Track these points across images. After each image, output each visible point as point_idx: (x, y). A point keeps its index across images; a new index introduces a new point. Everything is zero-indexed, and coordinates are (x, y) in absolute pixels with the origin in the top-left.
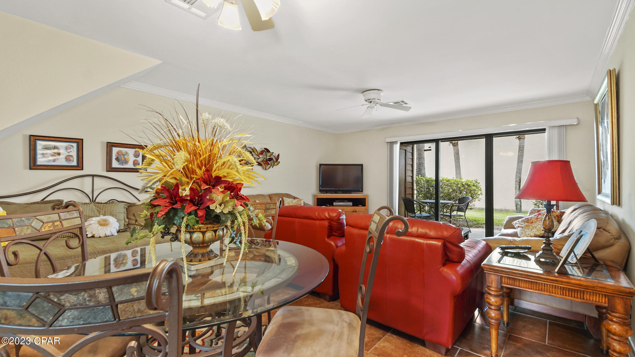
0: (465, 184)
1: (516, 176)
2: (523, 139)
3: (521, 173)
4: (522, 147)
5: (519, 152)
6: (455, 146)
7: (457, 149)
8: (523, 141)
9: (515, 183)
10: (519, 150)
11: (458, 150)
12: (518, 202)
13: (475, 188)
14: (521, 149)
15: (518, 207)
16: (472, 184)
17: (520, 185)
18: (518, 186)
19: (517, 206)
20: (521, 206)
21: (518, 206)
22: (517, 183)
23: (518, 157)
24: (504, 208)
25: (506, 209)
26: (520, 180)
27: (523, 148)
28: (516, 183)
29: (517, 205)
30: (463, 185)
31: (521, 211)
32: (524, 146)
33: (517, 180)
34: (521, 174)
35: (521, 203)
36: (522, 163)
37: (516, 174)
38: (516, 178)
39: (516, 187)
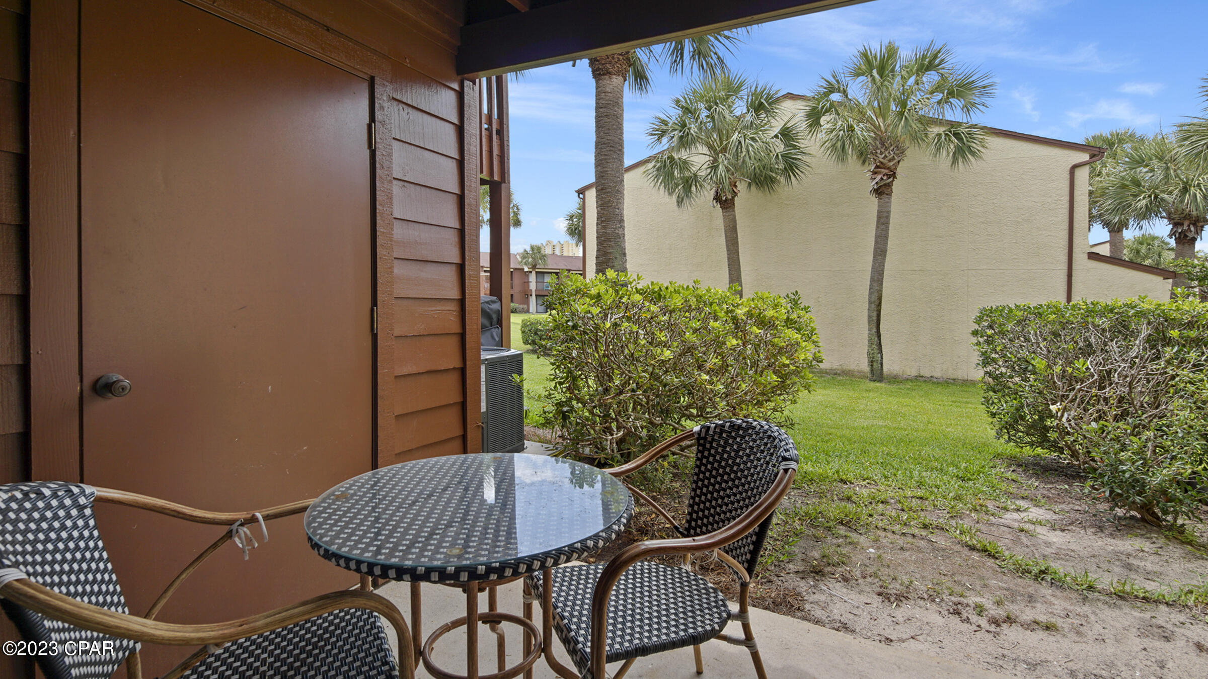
0: (749, 315)
1: (870, 289)
2: (887, 194)
3: (882, 282)
4: (885, 214)
5: (877, 227)
6: (727, 208)
7: (731, 217)
8: (887, 200)
9: (867, 308)
10: (878, 222)
11: (734, 221)
12: (875, 355)
13: (792, 335)
14: (882, 220)
15: (874, 367)
16: (782, 313)
17: (880, 312)
18: (875, 314)
19: (872, 365)
20: (882, 364)
21: (875, 364)
22: (873, 306)
23: (876, 242)
24: (840, 368)
25: (844, 368)
26: (880, 298)
27: (888, 217)
28: (870, 307)
29: (872, 362)
30: (735, 320)
31: (882, 377)
32: (889, 212)
33: (873, 300)
34: (881, 284)
35: (882, 358)
36: (885, 256)
37: (871, 285)
38: (870, 294)
39: (870, 317)
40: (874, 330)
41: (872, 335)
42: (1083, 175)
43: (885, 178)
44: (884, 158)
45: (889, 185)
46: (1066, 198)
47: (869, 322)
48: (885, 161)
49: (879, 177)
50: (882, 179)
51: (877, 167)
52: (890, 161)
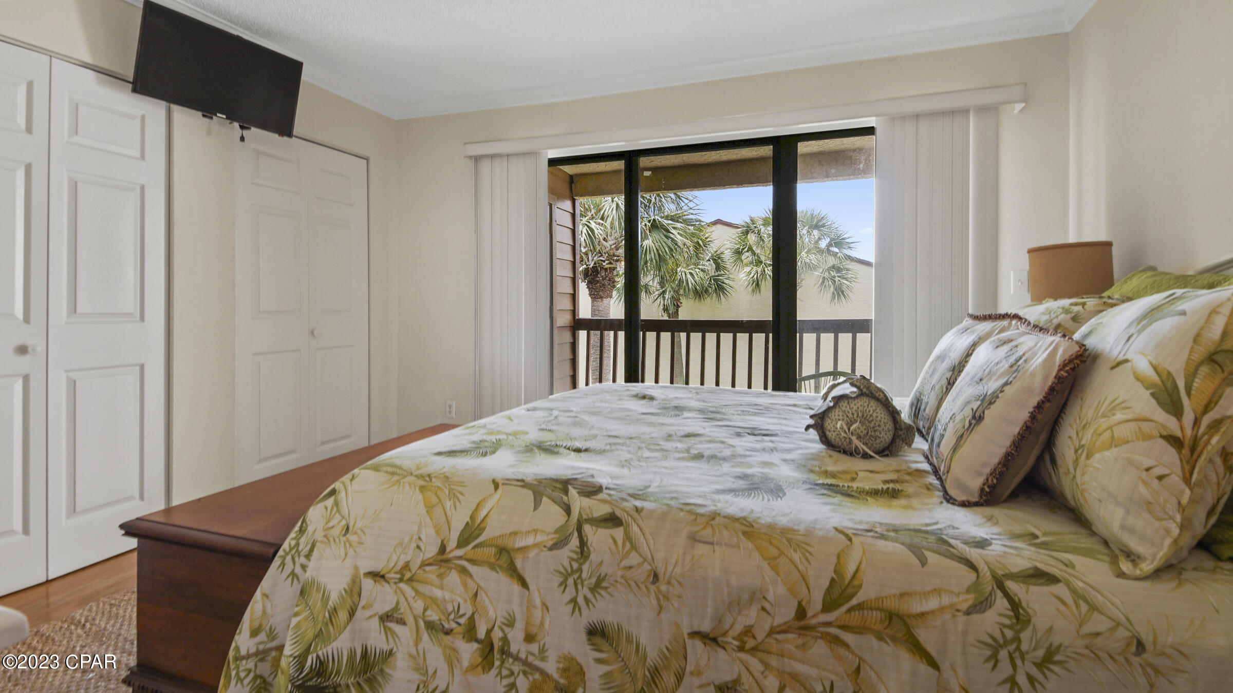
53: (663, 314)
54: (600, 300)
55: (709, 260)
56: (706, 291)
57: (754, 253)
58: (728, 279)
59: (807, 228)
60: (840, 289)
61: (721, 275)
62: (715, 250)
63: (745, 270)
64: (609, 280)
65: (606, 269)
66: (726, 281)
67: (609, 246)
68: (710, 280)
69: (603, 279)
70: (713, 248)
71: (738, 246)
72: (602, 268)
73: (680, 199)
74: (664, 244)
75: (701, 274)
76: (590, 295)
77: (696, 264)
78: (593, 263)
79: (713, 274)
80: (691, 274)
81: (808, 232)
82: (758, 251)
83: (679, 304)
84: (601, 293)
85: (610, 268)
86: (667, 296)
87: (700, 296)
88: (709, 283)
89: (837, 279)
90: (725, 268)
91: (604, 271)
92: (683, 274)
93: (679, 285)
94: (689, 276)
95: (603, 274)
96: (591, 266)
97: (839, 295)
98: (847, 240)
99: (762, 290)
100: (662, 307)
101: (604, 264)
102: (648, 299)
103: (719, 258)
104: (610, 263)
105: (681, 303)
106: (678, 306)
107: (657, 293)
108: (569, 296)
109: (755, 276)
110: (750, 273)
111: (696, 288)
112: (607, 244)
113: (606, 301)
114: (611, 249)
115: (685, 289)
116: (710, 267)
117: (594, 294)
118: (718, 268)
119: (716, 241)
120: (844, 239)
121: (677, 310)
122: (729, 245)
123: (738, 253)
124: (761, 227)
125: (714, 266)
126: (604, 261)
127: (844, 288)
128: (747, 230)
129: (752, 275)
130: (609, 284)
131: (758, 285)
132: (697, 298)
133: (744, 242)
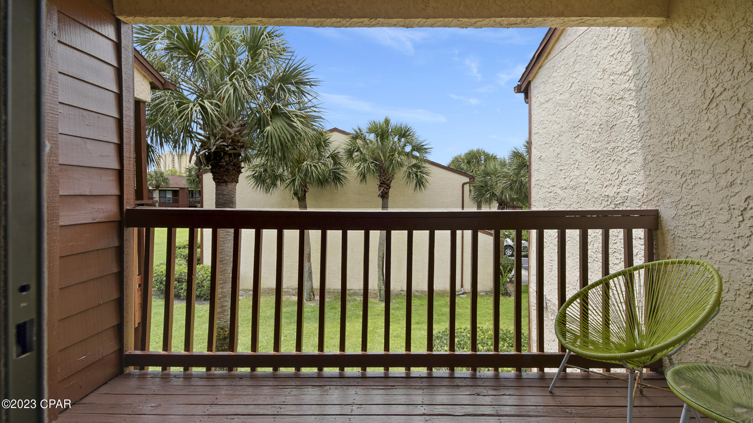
2: (386, 198)
8: (386, 201)
12: (382, 286)
15: (381, 293)
18: (381, 263)
22: (380, 258)
29: (380, 290)
32: (387, 206)
33: (380, 255)
37: (379, 247)
38: (379, 252)
39: (379, 264)
40: (381, 272)
41: (380, 275)
42: (467, 187)
43: (385, 190)
44: (384, 179)
45: (387, 193)
46: (461, 199)
47: (378, 267)
48: (385, 181)
49: (382, 189)
50: (384, 190)
51: (381, 183)
52: (387, 180)
53: (294, 197)
54: (224, 184)
55: (328, 157)
56: (327, 180)
57: (361, 153)
58: (343, 171)
59: (397, 137)
60: (421, 181)
61: (338, 169)
62: (333, 150)
63: (355, 165)
64: (234, 166)
65: (230, 155)
66: (342, 174)
67: (233, 133)
68: (330, 172)
69: (227, 164)
70: (332, 147)
71: (350, 147)
72: (226, 153)
73: (303, 94)
74: (285, 131)
75: (323, 167)
76: (214, 179)
77: (319, 159)
78: (215, 147)
79: (332, 168)
80: (315, 166)
81: (399, 139)
82: (364, 152)
83: (306, 189)
84: (225, 178)
85: (234, 154)
86: (296, 183)
87: (322, 184)
88: (329, 175)
89: (419, 173)
90: (340, 164)
91: (228, 156)
92: (309, 166)
93: (306, 175)
94: (313, 168)
95: (227, 159)
96: (212, 150)
97: (420, 186)
98: (425, 147)
99: (367, 181)
100: (292, 192)
101: (226, 149)
102: (282, 186)
103: (336, 156)
104: (234, 149)
105: (308, 189)
106: (305, 192)
107: (288, 181)
108: (114, 172)
109: (363, 170)
110: (359, 167)
111: (319, 178)
112: (232, 131)
113: (230, 186)
114: (235, 135)
115: (310, 177)
116: (330, 162)
117: (218, 179)
118: (335, 163)
119: (333, 143)
120: (423, 145)
121: (305, 194)
122: (344, 146)
123: (350, 153)
124: (366, 134)
125: (332, 162)
126: (227, 146)
127: (423, 180)
128: (356, 136)
129: (361, 169)
130: (234, 169)
131: (364, 177)
132: (320, 185)
133: (354, 144)
